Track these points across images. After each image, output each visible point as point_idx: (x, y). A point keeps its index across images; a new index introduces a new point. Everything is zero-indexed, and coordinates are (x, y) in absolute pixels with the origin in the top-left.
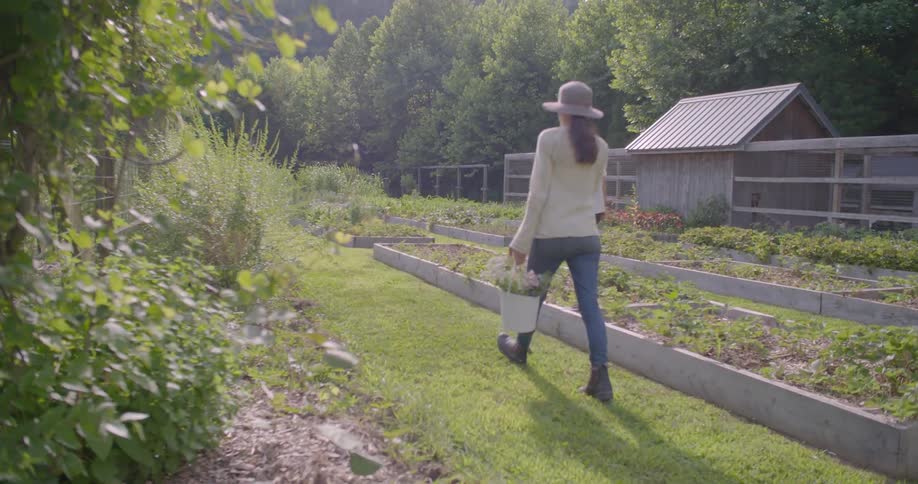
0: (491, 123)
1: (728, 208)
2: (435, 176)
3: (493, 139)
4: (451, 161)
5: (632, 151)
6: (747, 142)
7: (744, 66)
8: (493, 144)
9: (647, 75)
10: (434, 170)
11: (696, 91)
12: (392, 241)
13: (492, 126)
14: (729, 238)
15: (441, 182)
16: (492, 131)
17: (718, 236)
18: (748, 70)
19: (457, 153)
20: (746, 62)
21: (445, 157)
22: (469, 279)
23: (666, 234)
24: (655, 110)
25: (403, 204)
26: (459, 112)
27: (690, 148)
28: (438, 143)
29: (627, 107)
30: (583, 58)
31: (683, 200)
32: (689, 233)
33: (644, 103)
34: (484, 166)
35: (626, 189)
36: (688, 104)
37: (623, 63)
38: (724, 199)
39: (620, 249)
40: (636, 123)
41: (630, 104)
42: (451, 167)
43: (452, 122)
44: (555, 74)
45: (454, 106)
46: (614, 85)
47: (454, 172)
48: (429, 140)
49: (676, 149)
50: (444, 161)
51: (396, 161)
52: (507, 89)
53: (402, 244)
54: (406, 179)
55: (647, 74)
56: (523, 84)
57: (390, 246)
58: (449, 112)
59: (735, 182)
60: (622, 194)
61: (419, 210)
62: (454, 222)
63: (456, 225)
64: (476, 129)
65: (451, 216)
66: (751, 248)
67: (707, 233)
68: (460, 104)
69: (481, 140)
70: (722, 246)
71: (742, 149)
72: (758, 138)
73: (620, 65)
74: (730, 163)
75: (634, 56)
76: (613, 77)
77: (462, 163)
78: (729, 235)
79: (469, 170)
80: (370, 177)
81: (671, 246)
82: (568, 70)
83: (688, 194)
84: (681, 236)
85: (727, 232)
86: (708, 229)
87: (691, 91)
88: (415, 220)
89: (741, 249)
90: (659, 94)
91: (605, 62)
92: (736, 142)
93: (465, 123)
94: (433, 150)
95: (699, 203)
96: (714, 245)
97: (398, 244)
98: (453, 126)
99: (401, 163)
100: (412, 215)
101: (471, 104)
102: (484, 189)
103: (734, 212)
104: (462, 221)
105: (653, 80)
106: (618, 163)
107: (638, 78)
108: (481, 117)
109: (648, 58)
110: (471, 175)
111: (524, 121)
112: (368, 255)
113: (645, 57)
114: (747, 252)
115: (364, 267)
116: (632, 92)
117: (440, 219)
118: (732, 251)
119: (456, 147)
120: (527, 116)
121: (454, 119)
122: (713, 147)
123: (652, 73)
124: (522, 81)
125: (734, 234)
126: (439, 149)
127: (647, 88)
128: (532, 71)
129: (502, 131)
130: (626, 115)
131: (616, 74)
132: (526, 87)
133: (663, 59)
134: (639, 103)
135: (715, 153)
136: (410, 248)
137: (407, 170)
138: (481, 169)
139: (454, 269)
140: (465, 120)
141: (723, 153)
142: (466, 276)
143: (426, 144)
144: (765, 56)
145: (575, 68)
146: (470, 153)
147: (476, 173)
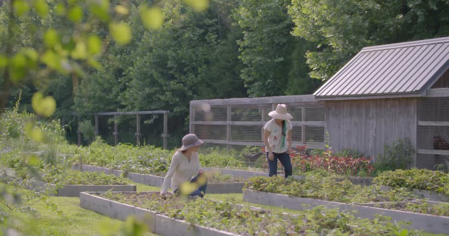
0: (171, 69)
1: (414, 151)
2: (113, 122)
3: (173, 84)
4: (130, 107)
5: (320, 97)
6: (428, 88)
7: (416, 17)
8: (173, 91)
9: (327, 24)
10: (112, 116)
11: (373, 40)
12: (97, 190)
13: (172, 72)
14: (421, 179)
15: (119, 130)
16: (172, 77)
17: (410, 177)
18: (420, 20)
19: (136, 99)
20: (418, 13)
21: (123, 103)
22: (194, 226)
23: (358, 177)
24: (335, 57)
25: (92, 152)
26: (138, 58)
27: (375, 95)
28: (115, 90)
29: (309, 54)
30: (262, 6)
31: (371, 145)
32: (382, 175)
33: (325, 50)
34: (164, 112)
35: (317, 135)
36: (371, 52)
37: (304, 11)
38: (410, 143)
39: (325, 192)
40: (318, 70)
41: (311, 51)
42: (131, 113)
43: (131, 68)
44: (234, 21)
45: (132, 52)
46: (296, 33)
47: (133, 119)
48: (106, 86)
49: (363, 95)
50: (123, 107)
51: (72, 107)
52: (186, 36)
53: (110, 192)
54: (84, 126)
55: (328, 22)
56: (202, 31)
57: (98, 194)
58: (128, 58)
59: (418, 126)
60: (307, 139)
61: (110, 158)
62: (148, 169)
63: (151, 172)
64: (156, 75)
65: (144, 164)
66: (441, 189)
67: (400, 175)
68: (139, 50)
69: (161, 86)
70: (414, 187)
71: (424, 95)
72: (438, 85)
73: (301, 13)
74: (413, 109)
75: (314, 5)
76: (293, 25)
77: (141, 109)
78: (420, 177)
79: (149, 117)
80: (50, 125)
81: (369, 189)
82: (248, 17)
83: (375, 138)
84: (375, 179)
85: (418, 175)
86: (399, 171)
87: (368, 39)
88: (108, 168)
89: (433, 189)
90: (340, 42)
91: (285, 11)
92: (418, 88)
93: (145, 69)
94: (111, 96)
95: (386, 147)
96: (407, 187)
97: (106, 193)
98: (132, 71)
99: (78, 109)
100: (103, 163)
101: (151, 50)
102: (164, 135)
103: (418, 155)
104: (157, 168)
105: (333, 28)
106: (303, 108)
107: (319, 27)
108: (161, 63)
109: (329, 7)
110: (151, 121)
111: (205, 67)
112: (74, 203)
113: (325, 7)
114: (437, 192)
115: (77, 215)
116: (312, 39)
117: (133, 167)
118: (424, 192)
119: (135, 93)
120: (207, 62)
121: (132, 64)
122: (397, 93)
123: (332, 22)
124: (201, 27)
125: (424, 176)
126: (117, 95)
127: (328, 36)
128: (211, 18)
129: (183, 77)
130: (308, 62)
131: (296, 21)
132: (205, 34)
133: (342, 8)
134: (320, 50)
135: (399, 99)
136: (118, 195)
137: (84, 117)
138: (161, 116)
139: (175, 216)
140: (145, 66)
141: (407, 98)
142: (189, 223)
143: (104, 91)
144: (435, 8)
145: (255, 15)
146: (149, 99)
147: (155, 120)
